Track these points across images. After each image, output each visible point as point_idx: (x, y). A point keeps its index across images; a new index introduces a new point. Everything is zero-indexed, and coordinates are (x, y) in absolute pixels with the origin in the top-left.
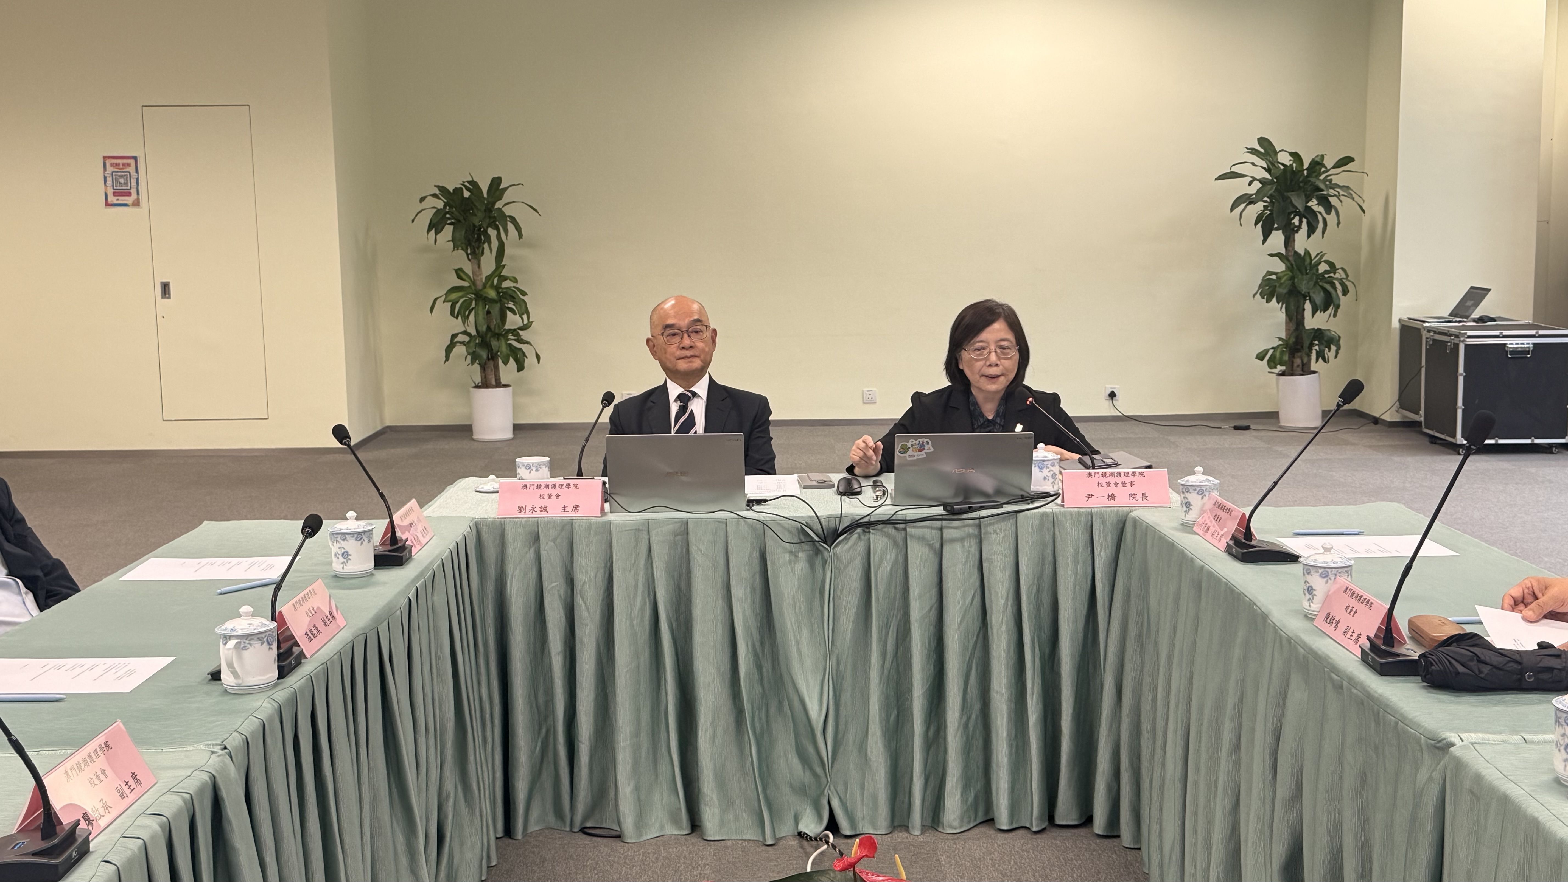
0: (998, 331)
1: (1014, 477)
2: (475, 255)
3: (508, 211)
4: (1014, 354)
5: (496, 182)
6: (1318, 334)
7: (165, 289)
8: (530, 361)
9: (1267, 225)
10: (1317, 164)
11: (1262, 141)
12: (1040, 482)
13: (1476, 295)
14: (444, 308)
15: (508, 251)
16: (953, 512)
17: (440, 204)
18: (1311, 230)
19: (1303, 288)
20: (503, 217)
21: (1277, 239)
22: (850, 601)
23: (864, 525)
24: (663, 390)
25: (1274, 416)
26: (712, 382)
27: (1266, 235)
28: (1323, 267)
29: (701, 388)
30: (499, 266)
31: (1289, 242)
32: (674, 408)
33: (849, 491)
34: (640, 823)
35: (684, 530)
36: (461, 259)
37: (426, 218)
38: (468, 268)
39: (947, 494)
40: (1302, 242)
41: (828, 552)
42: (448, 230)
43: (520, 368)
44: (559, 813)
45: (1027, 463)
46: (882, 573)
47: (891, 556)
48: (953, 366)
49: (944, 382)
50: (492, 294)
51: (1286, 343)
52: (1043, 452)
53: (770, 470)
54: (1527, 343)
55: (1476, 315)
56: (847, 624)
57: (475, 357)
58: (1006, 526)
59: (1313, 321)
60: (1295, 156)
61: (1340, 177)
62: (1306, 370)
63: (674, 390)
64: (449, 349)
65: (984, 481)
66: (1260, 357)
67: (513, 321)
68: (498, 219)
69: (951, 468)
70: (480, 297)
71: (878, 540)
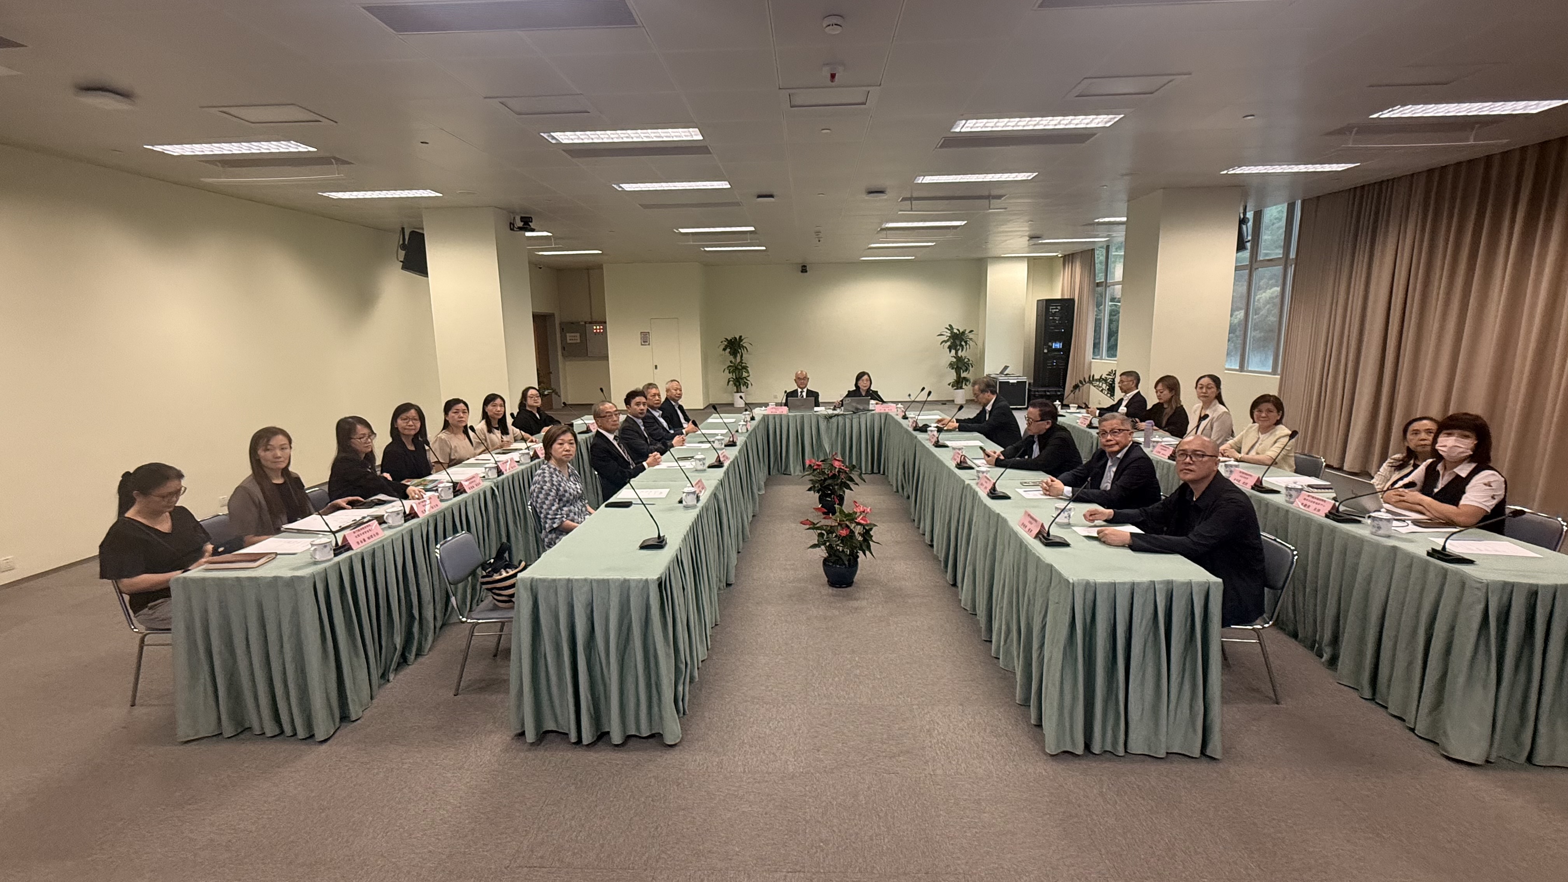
0: (866, 377)
1: (866, 406)
2: (735, 357)
3: (744, 345)
4: (869, 382)
5: (741, 337)
6: (964, 378)
7: (656, 367)
8: (750, 385)
9: (950, 348)
10: (963, 333)
11: (950, 326)
12: (871, 407)
13: (1006, 368)
14: (727, 371)
15: (744, 356)
16: (854, 413)
17: (726, 343)
18: (962, 350)
19: (960, 366)
20: (743, 347)
21: (953, 352)
22: (835, 430)
23: (838, 415)
24: (797, 390)
25: (953, 401)
26: (808, 390)
27: (950, 351)
28: (966, 360)
29: (805, 390)
30: (741, 359)
31: (956, 353)
32: (799, 394)
33: (834, 409)
34: (794, 472)
35: (803, 417)
36: (732, 358)
37: (723, 347)
38: (733, 361)
39: (854, 410)
40: (960, 353)
41: (831, 420)
42: (728, 350)
43: (747, 387)
44: (778, 471)
45: (869, 404)
46: (841, 424)
47: (843, 421)
48: (856, 385)
49: (854, 388)
50: (740, 367)
51: (956, 381)
52: (872, 402)
53: (819, 406)
54: (1015, 381)
55: (1005, 373)
56: (834, 434)
57: (735, 385)
58: (864, 416)
59: (963, 375)
60: (958, 330)
61: (971, 336)
62: (961, 388)
63: (799, 390)
64: (729, 382)
65: (859, 406)
66: (949, 384)
67: (745, 374)
68: (741, 347)
69: (854, 404)
70: (736, 368)
71: (840, 418)
